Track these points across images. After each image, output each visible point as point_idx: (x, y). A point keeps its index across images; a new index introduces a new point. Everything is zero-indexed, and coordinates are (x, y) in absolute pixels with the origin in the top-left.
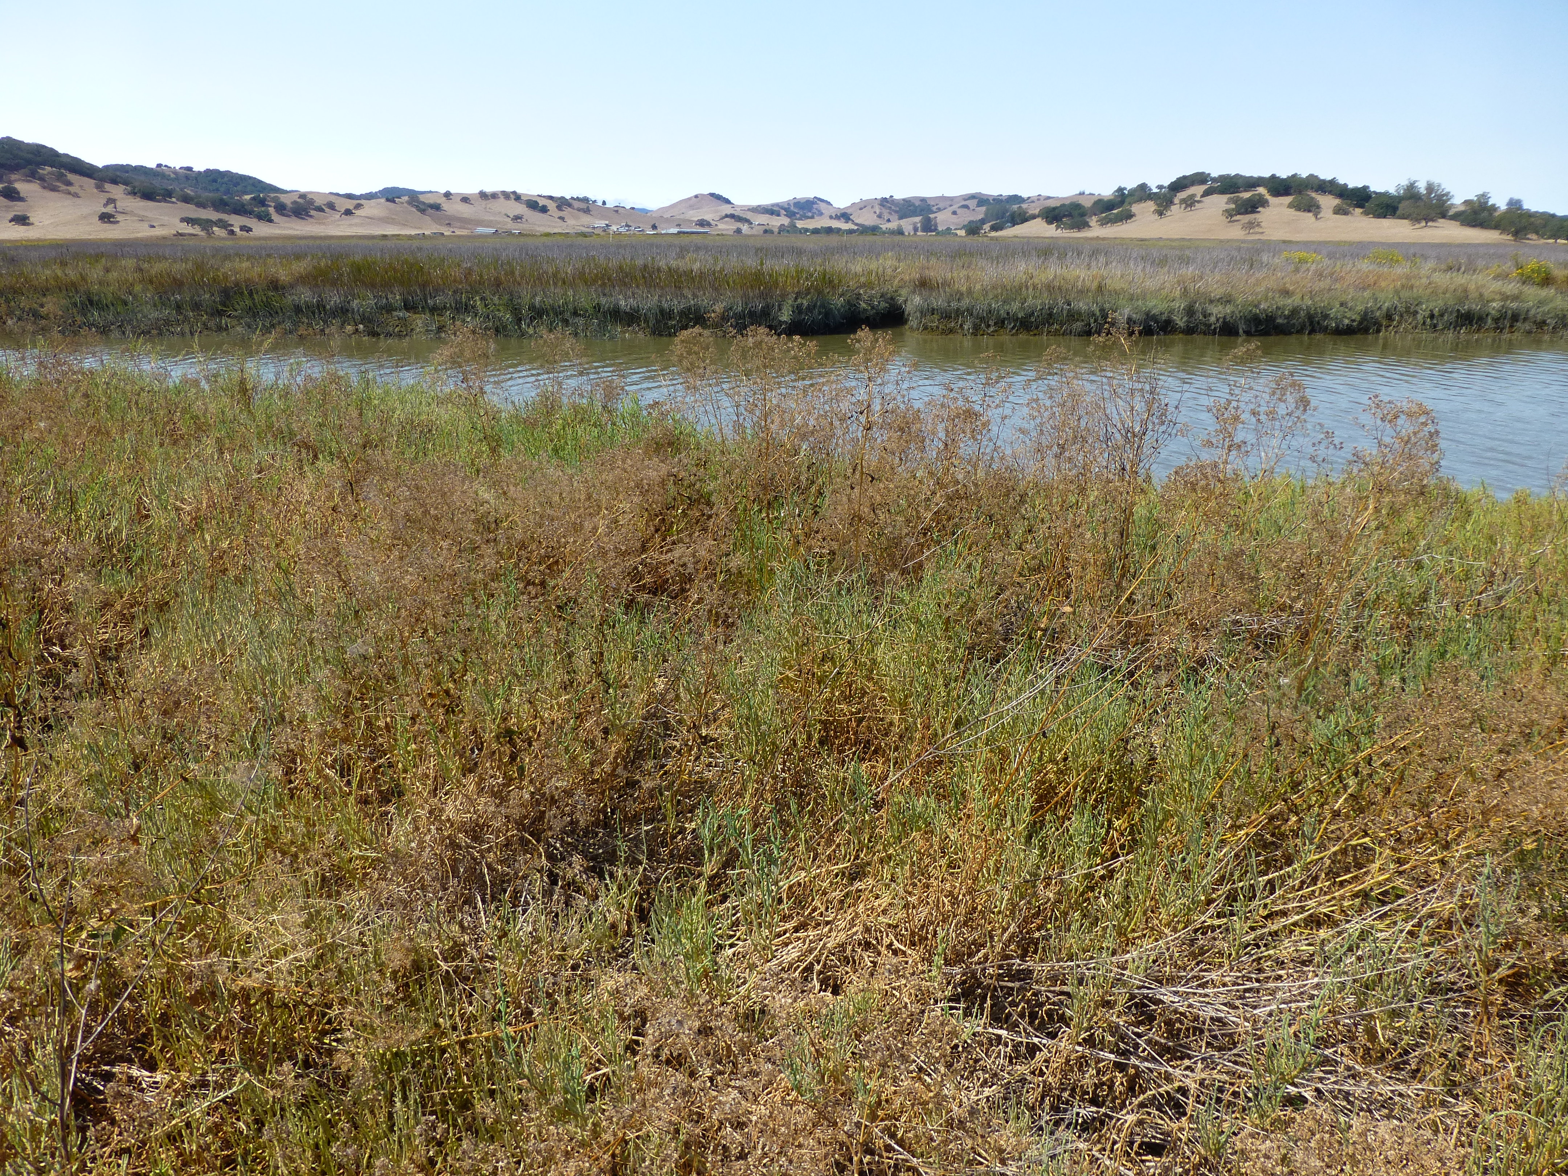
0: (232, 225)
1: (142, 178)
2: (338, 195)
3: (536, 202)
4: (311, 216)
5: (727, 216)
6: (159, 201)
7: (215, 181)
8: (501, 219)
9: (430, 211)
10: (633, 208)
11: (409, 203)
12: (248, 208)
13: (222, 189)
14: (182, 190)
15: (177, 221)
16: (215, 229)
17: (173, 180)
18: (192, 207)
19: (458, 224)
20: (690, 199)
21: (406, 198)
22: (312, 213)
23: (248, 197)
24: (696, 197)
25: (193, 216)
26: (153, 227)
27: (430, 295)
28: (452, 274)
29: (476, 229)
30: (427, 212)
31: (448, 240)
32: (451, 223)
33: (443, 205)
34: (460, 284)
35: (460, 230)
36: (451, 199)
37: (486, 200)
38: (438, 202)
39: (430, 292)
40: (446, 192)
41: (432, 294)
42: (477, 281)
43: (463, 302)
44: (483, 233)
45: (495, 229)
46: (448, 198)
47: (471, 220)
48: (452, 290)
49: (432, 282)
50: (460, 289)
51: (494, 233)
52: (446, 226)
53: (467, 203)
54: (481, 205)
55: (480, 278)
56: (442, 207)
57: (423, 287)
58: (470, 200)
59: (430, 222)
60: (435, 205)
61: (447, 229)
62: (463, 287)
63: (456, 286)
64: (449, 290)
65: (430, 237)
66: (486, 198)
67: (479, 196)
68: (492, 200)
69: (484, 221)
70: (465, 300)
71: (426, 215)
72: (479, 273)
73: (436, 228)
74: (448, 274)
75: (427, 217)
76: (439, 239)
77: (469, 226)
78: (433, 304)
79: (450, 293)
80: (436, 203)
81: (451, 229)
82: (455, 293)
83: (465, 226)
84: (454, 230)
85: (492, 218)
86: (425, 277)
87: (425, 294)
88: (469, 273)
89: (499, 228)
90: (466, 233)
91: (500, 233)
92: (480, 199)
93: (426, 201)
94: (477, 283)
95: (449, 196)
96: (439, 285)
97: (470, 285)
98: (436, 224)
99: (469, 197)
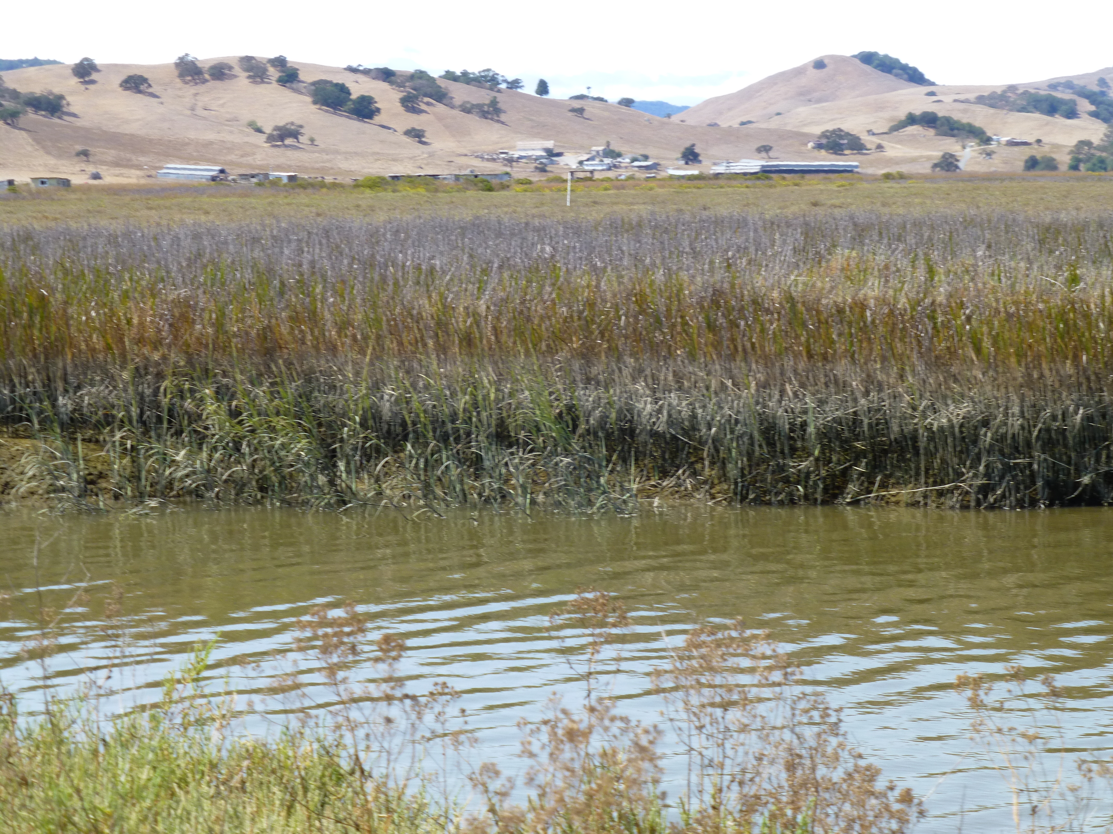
3: (343, 89)
5: (912, 120)
8: (237, 138)
9: (31, 116)
10: (627, 102)
19: (112, 154)
20: (799, 72)
24: (819, 65)
27: (65, 381)
28: (131, 318)
29: (162, 168)
30: (22, 121)
31: (81, 200)
32: (92, 150)
33: (69, 98)
34: (156, 348)
35: (117, 171)
36: (93, 82)
37: (196, 84)
38: (57, 90)
39: (66, 374)
40: (81, 63)
41: (71, 379)
42: (207, 340)
43: (165, 401)
44: (182, 180)
45: (218, 168)
46: (87, 79)
47: (151, 141)
48: (131, 367)
49: (71, 343)
50: (157, 364)
51: (214, 179)
52: (76, 159)
53: (140, 92)
54: (180, 97)
55: (217, 331)
56: (68, 104)
57: (46, 358)
58: (150, 86)
59: (29, 148)
60: (46, 98)
61: (78, 168)
62: (164, 358)
63: (144, 354)
64: (123, 368)
65: (30, 192)
66: (196, 77)
67: (176, 73)
68: (212, 84)
69: (188, 144)
70: (169, 396)
71: (21, 129)
72: (214, 316)
73: (46, 165)
74: (119, 319)
75: (23, 132)
76: (55, 197)
77: (142, 159)
78: (75, 410)
79: (126, 375)
80: (51, 93)
81: (91, 169)
82: (141, 376)
83: (129, 160)
84: (99, 170)
85: (210, 136)
86: (54, 328)
87: (49, 379)
88: (184, 317)
89: (231, 163)
90: (133, 181)
91: (233, 180)
92: (178, 80)
93: (23, 89)
94: (206, 346)
95: (89, 74)
96: (93, 350)
97: (187, 353)
98: (48, 153)
99: (146, 76)
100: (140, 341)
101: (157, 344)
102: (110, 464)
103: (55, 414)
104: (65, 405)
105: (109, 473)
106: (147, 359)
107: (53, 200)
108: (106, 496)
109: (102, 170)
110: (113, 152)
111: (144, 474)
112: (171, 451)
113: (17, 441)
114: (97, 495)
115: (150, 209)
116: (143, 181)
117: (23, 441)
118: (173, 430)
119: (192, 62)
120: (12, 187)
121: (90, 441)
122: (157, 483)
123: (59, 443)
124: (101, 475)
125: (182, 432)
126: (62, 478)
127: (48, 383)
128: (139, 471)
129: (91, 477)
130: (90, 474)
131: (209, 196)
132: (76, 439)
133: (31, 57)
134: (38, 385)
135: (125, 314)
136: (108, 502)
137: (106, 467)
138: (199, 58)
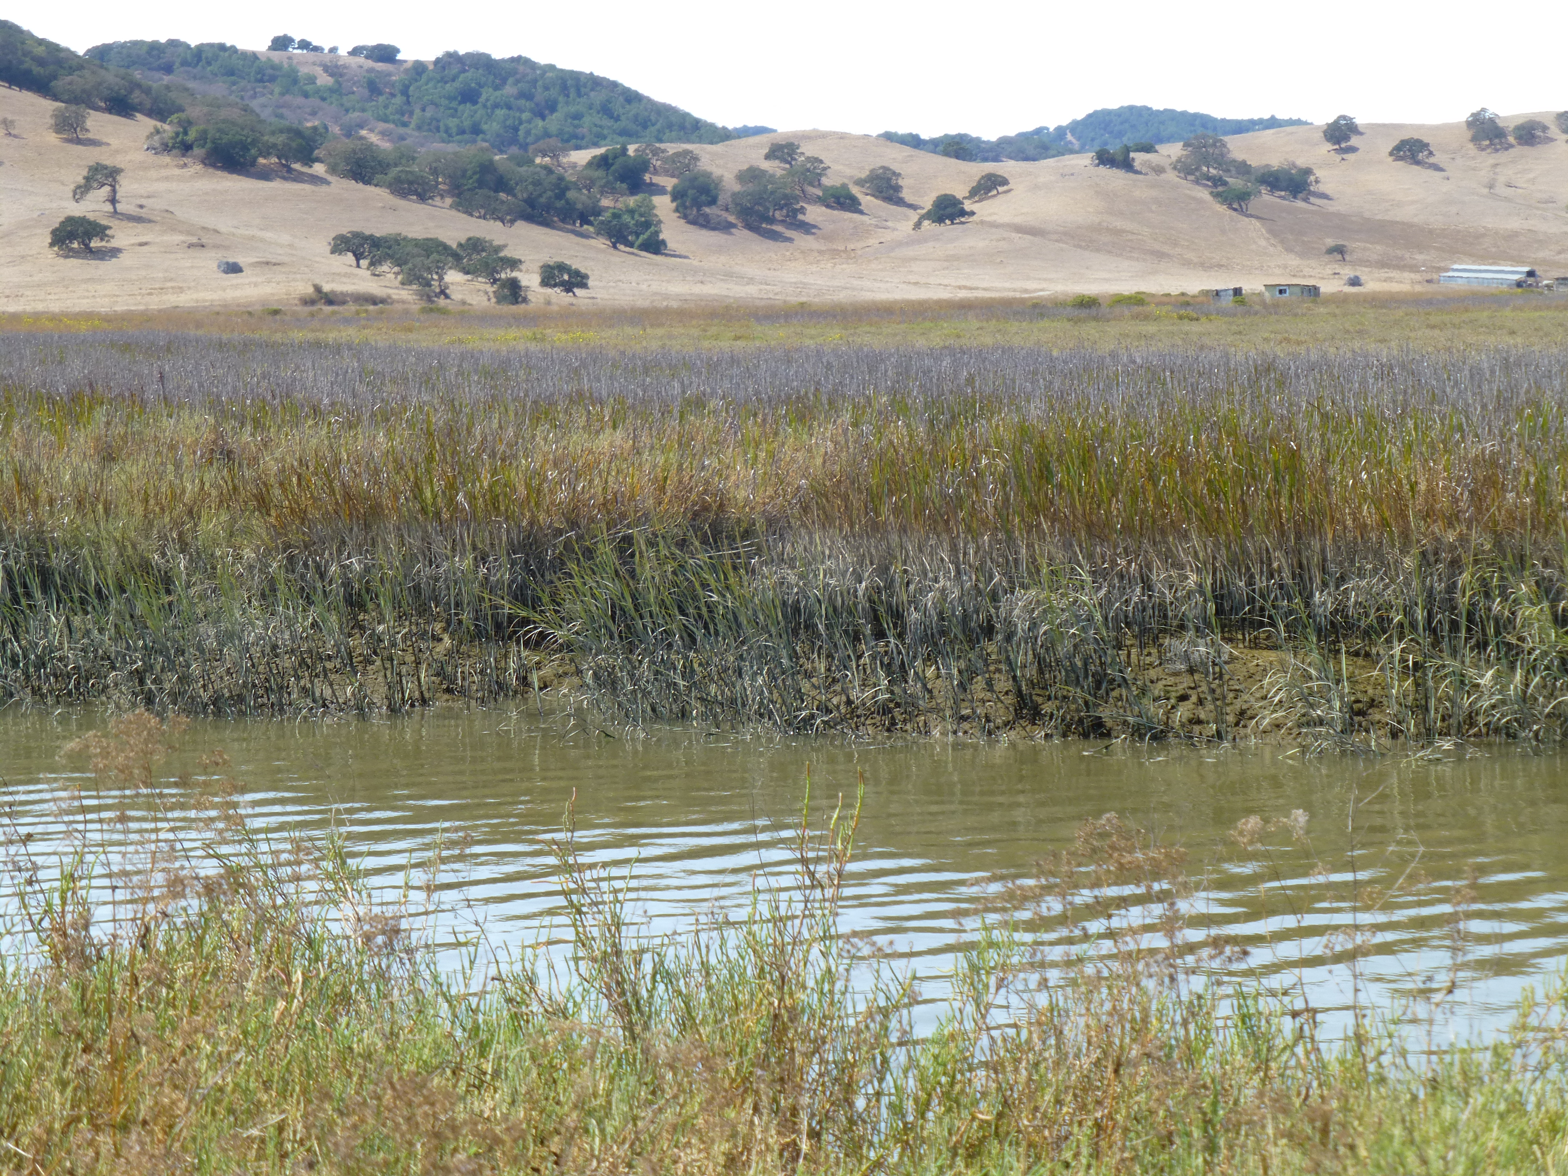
0: (514, 264)
1: (218, 89)
2: (914, 142)
4: (807, 228)
6: (265, 175)
7: (469, 96)
8: (1552, 227)
9: (1266, 198)
11: (1185, 169)
12: (579, 197)
13: (492, 127)
14: (349, 132)
15: (321, 246)
16: (453, 277)
17: (322, 95)
18: (378, 194)
19: (1377, 250)
21: (1172, 151)
22: (814, 213)
23: (581, 157)
25: (380, 228)
26: (234, 269)
27: (1324, 570)
28: (1416, 483)
29: (1447, 270)
30: (1254, 204)
31: (1335, 315)
32: (1350, 244)
33: (1319, 173)
34: (1450, 525)
35: (1384, 273)
36: (1353, 150)
37: (1497, 150)
38: (1302, 162)
39: (1324, 560)
40: (1336, 122)
41: (1332, 567)
42: (1524, 515)
43: (1463, 601)
44: (1476, 287)
45: (1527, 269)
46: (1343, 145)
47: (1431, 232)
48: (1415, 551)
49: (1332, 518)
50: (1452, 548)
51: (1519, 284)
52: (1327, 258)
53: (1418, 163)
54: (1474, 169)
55: (1537, 502)
56: (1317, 182)
57: (1298, 537)
58: (1431, 153)
59: (1263, 243)
60: (1287, 172)
61: (1328, 271)
62: (1463, 539)
63: (1433, 533)
64: (1404, 551)
65: (1264, 304)
66: (1497, 141)
67: (1469, 134)
68: (1518, 150)
69: (1483, 235)
70: (1468, 594)
71: (1251, 216)
72: (1532, 480)
73: (1285, 267)
74: (1400, 483)
75: (1253, 220)
76: (1299, 311)
77: (1420, 257)
78: (1336, 610)
79: (1408, 562)
80: (1294, 165)
81: (1348, 272)
82: (1429, 565)
83: (1402, 258)
84: (1358, 274)
85: (1514, 224)
86: (1308, 496)
87: (1301, 566)
88: (1490, 482)
89: (1544, 262)
90: (1405, 287)
91: (1547, 286)
92: (1471, 146)
93: (1255, 161)
94: (1523, 522)
95: (1347, 138)
96: (1363, 528)
97: (1495, 532)
98: (1289, 250)
99: (1426, 140)
100: (1428, 515)
101: (1451, 520)
102: (1386, 687)
103: (1309, 616)
104: (1324, 603)
105: (1384, 700)
106: (1437, 539)
107: (1296, 315)
108: (1380, 733)
109: (1363, 273)
110: (1378, 247)
111: (1433, 703)
112: (1472, 672)
113: (1256, 653)
114: (1367, 731)
115: (1433, 327)
116: (1418, 288)
117: (1265, 653)
118: (1473, 642)
119: (1491, 120)
120: (1239, 298)
121: (1357, 654)
122: (1450, 716)
123: (1315, 656)
124: (1372, 703)
125: (1486, 644)
126: (1319, 705)
127: (1300, 571)
128: (1427, 698)
129: (1360, 705)
130: (1358, 701)
131: (1514, 309)
132: (1338, 651)
133: (1266, 116)
134: (1286, 574)
135: (1408, 477)
136: (1383, 741)
137: (1379, 691)
138: (1501, 114)
